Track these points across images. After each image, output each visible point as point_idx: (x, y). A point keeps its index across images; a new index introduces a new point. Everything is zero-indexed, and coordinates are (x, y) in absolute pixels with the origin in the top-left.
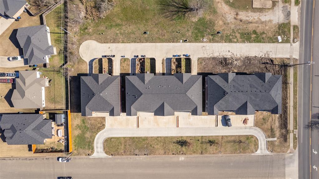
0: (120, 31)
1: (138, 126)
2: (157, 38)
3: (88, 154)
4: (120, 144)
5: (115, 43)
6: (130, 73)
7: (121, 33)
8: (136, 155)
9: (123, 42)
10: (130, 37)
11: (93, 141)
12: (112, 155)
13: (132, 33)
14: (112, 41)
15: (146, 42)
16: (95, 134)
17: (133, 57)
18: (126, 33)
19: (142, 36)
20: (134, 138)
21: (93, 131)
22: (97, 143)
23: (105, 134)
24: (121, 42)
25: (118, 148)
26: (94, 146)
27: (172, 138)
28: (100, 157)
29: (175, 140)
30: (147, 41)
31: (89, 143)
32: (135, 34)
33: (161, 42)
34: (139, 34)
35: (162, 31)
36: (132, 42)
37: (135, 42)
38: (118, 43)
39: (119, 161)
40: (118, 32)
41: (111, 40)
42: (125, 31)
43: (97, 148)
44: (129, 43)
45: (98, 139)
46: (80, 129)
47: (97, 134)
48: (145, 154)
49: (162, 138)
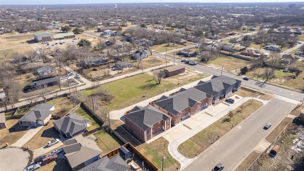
1: (190, 129)
3: (177, 168)
4: (192, 145)
8: (212, 144)
10: (136, 101)
11: (170, 155)
12: (196, 155)
16: (166, 150)
20: (196, 135)
21: (162, 149)
22: (175, 155)
23: (173, 145)
25: (194, 148)
26: (174, 159)
27: (218, 121)
28: (189, 164)
29: (221, 121)
31: (168, 159)
39: (206, 156)
43: (178, 158)
45: (172, 152)
46: (150, 154)
47: (167, 149)
48: (217, 139)
49: (213, 125)
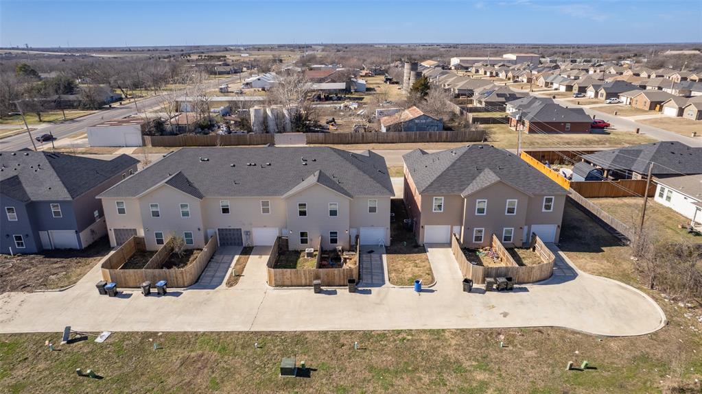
0: (466, 380)
2: (239, 350)
5: (480, 330)
6: (384, 257)
7: (459, 369)
9: (437, 334)
10: (398, 352)
13: (387, 370)
14: (502, 337)
15: (303, 333)
17: (374, 290)
18: (428, 370)
19: (323, 358)
24: (447, 334)
30: (299, 340)
32: (371, 368)
33: (219, 333)
34: (343, 370)
35: (189, 383)
36: (383, 335)
37: (367, 335)
38: (462, 331)
40: (481, 376)
41: (509, 341)
42: (432, 382)
44: (399, 332)
